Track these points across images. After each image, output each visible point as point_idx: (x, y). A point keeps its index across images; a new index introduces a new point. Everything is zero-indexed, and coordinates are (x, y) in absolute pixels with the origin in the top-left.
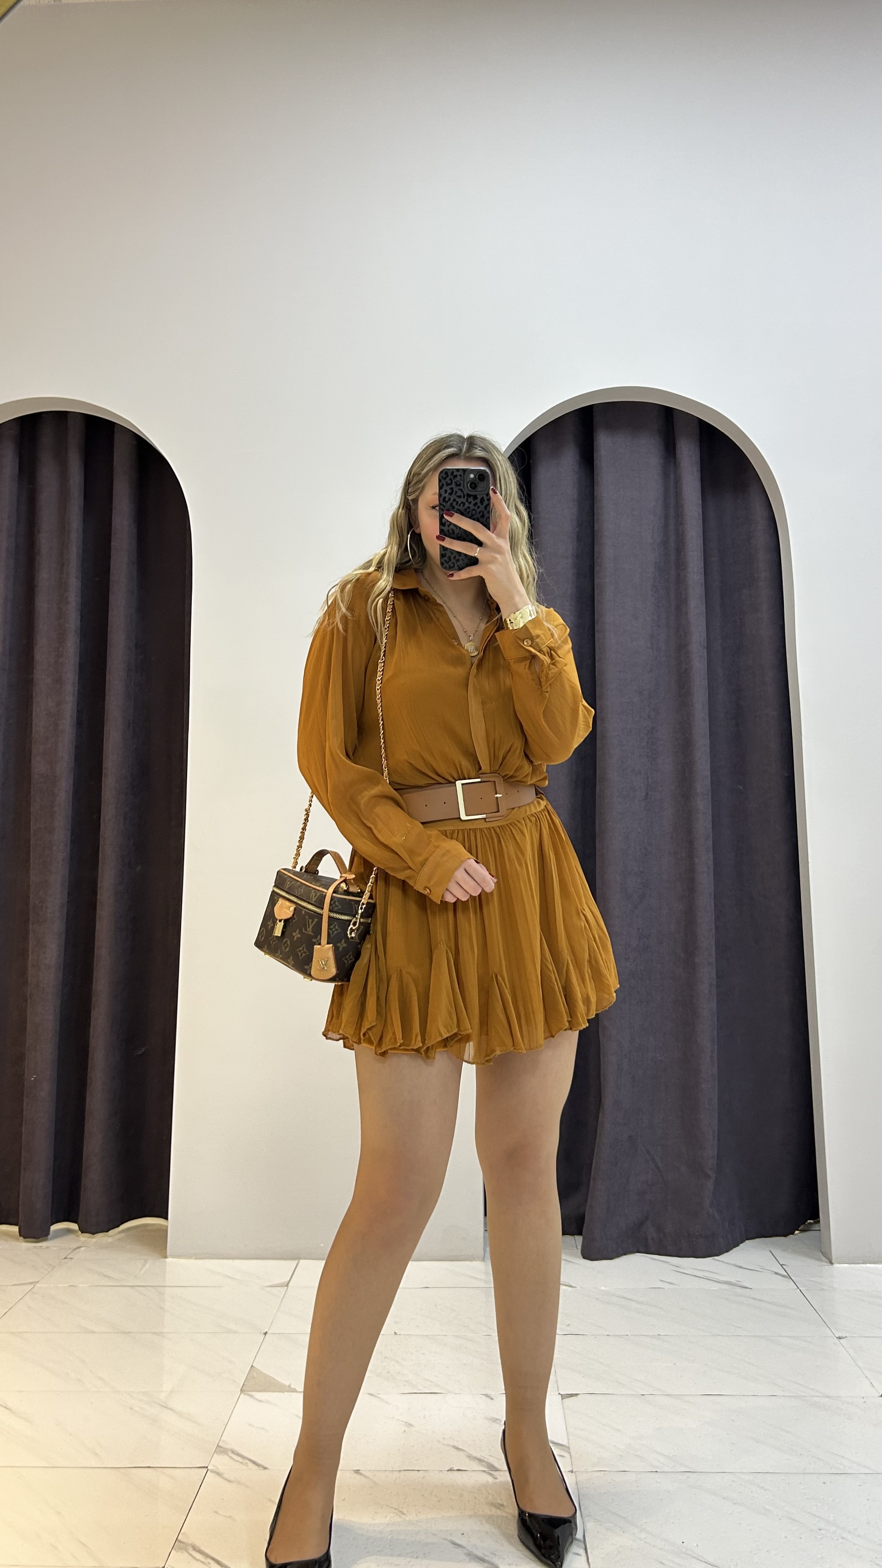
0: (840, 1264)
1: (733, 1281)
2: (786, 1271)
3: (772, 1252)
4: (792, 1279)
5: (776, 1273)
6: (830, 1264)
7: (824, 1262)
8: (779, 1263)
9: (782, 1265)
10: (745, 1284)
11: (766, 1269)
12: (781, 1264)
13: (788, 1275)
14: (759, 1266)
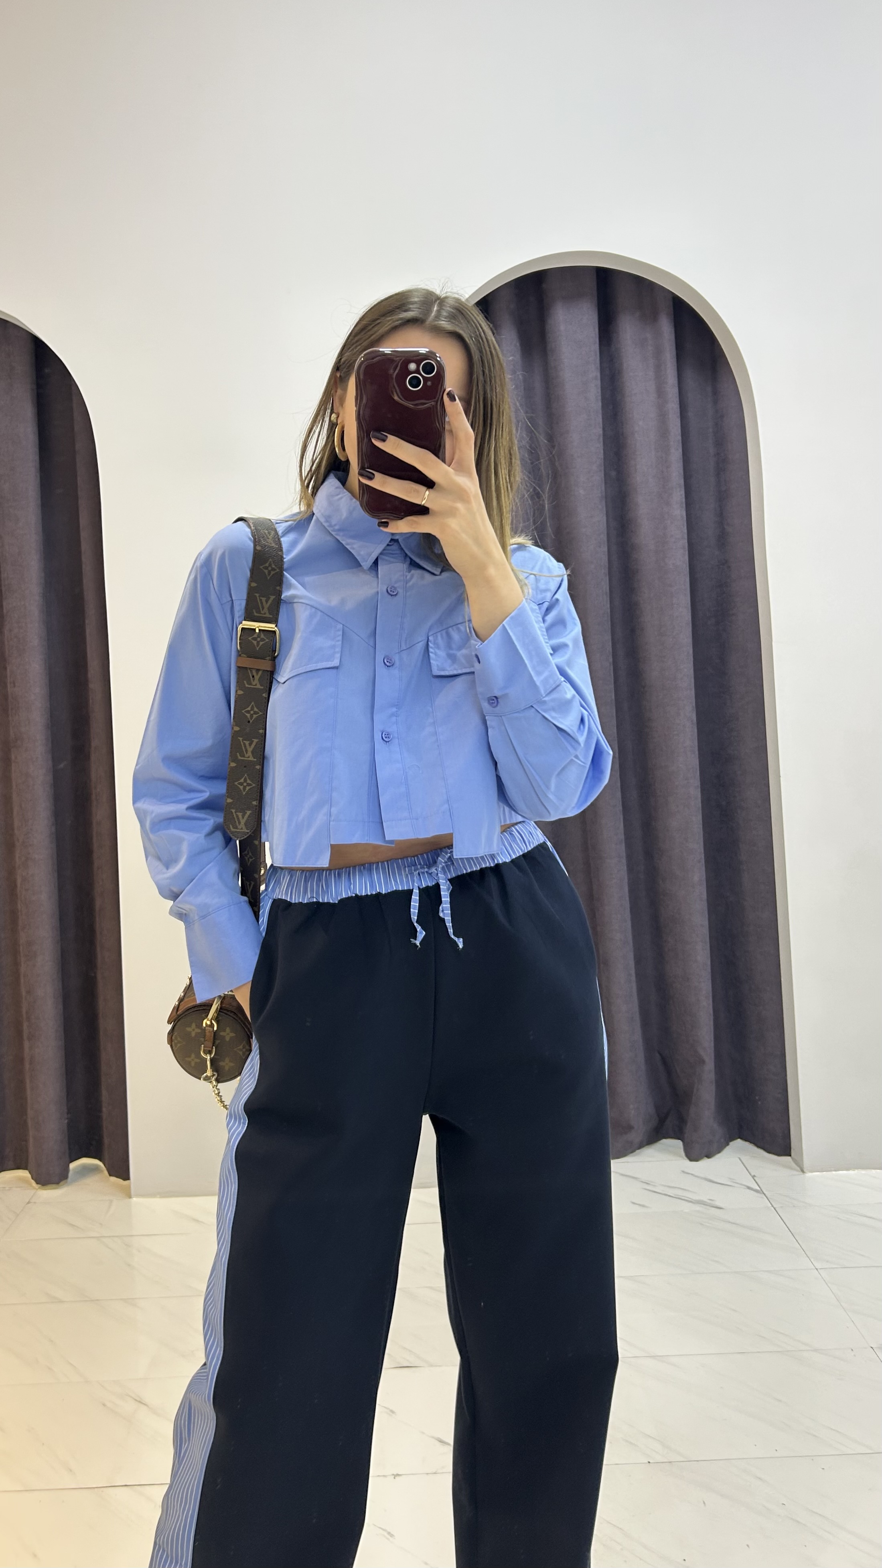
0: (812, 1172)
1: (705, 1200)
2: (756, 1183)
3: (742, 1159)
4: (765, 1194)
5: (749, 1188)
6: (802, 1173)
7: (795, 1170)
8: (750, 1174)
9: (753, 1177)
10: (718, 1204)
11: (737, 1183)
12: (753, 1174)
13: (761, 1190)
14: (731, 1179)
